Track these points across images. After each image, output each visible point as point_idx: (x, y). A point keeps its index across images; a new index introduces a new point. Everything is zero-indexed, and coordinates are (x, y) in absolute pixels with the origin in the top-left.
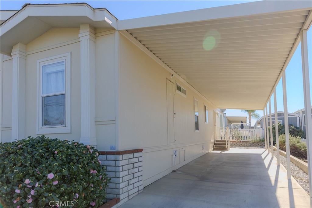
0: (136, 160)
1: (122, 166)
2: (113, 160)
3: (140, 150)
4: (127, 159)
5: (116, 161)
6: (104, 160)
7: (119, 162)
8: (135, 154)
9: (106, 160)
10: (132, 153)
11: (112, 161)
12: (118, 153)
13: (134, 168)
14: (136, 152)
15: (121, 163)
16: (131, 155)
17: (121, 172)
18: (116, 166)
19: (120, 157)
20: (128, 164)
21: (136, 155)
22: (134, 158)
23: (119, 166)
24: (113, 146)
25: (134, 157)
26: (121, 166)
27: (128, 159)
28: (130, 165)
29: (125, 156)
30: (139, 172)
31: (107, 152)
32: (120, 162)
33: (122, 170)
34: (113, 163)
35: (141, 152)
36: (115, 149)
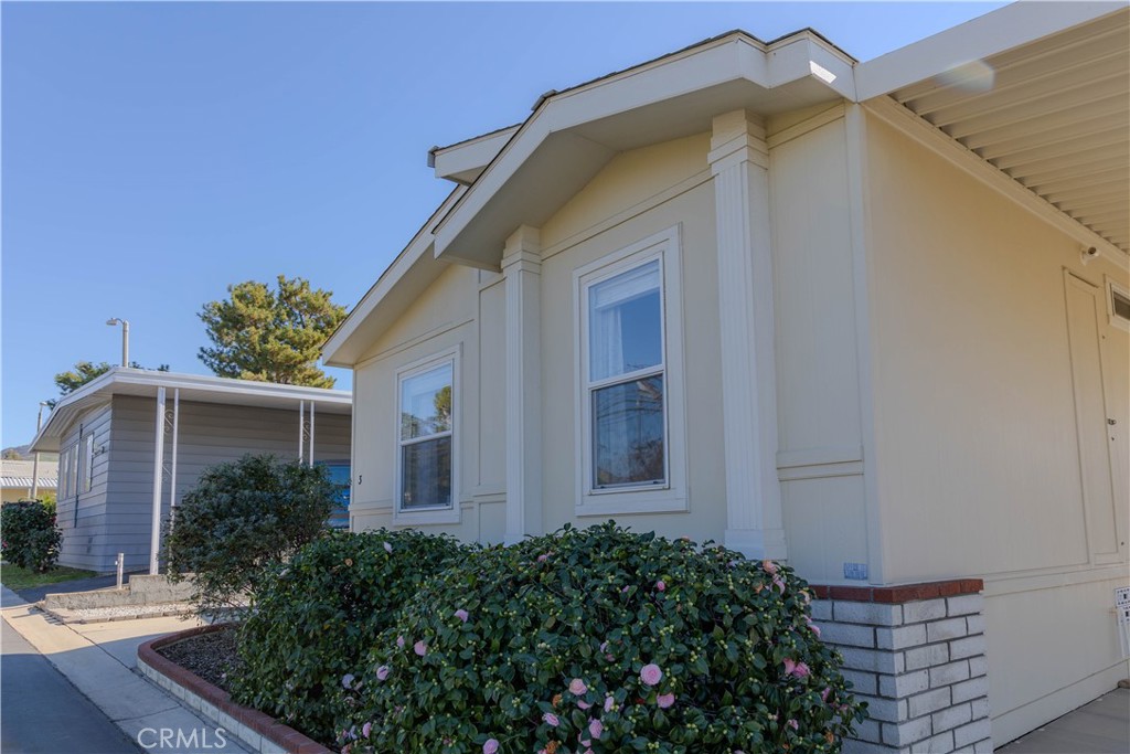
0: (955, 628)
1: (903, 651)
2: (862, 621)
3: (971, 587)
4: (920, 623)
5: (876, 627)
6: (824, 621)
7: (891, 635)
8: (952, 601)
9: (833, 621)
10: (940, 596)
11: (859, 627)
12: (885, 596)
13: (950, 662)
14: (955, 594)
15: (900, 638)
16: (936, 607)
17: (900, 674)
18: (876, 648)
19: (894, 612)
20: (928, 644)
21: (958, 604)
22: (947, 617)
23: (890, 651)
24: (856, 565)
25: (951, 614)
26: (899, 651)
27: (926, 622)
28: (933, 647)
29: (914, 609)
30: (972, 681)
31: (832, 588)
32: (895, 632)
33: (902, 670)
34: (863, 636)
35: (977, 592)
36: (866, 578)
